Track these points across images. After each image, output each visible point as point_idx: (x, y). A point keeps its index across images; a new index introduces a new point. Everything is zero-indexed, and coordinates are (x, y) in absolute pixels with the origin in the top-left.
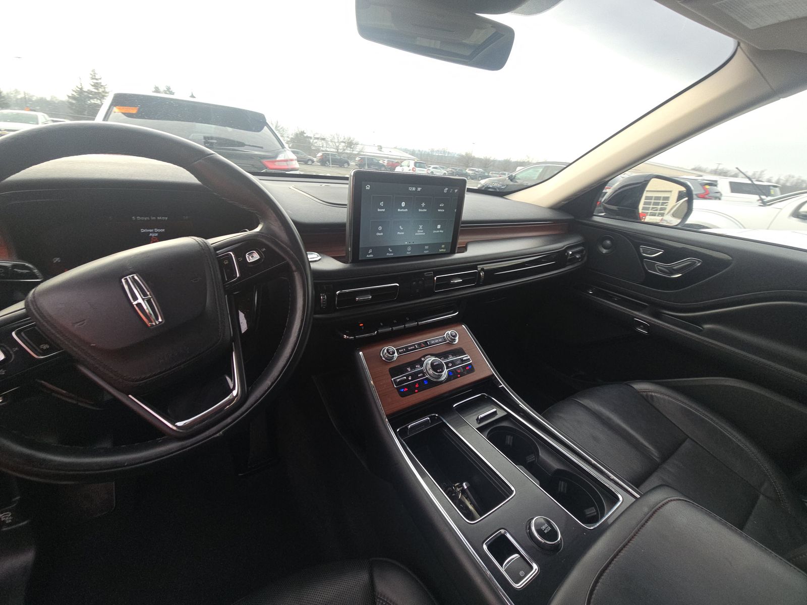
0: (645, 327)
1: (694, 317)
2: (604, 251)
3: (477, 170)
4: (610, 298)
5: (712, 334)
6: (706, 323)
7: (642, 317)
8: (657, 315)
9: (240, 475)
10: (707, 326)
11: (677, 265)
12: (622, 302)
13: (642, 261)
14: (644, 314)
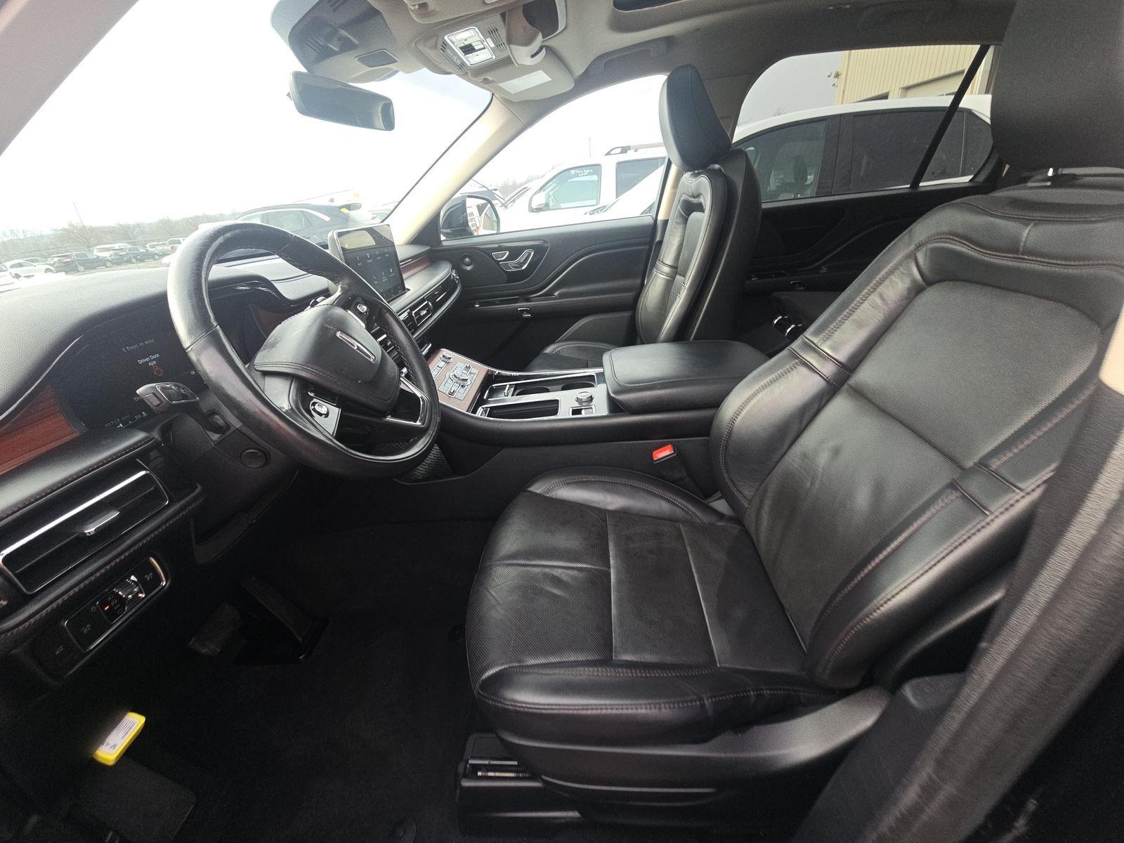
0: (528, 312)
1: (547, 291)
2: (469, 268)
3: (116, 246)
4: (494, 303)
5: (561, 296)
6: (555, 291)
7: (521, 306)
8: (528, 300)
9: (301, 657)
10: (556, 294)
11: (521, 259)
12: (502, 302)
13: (499, 265)
14: (521, 302)
